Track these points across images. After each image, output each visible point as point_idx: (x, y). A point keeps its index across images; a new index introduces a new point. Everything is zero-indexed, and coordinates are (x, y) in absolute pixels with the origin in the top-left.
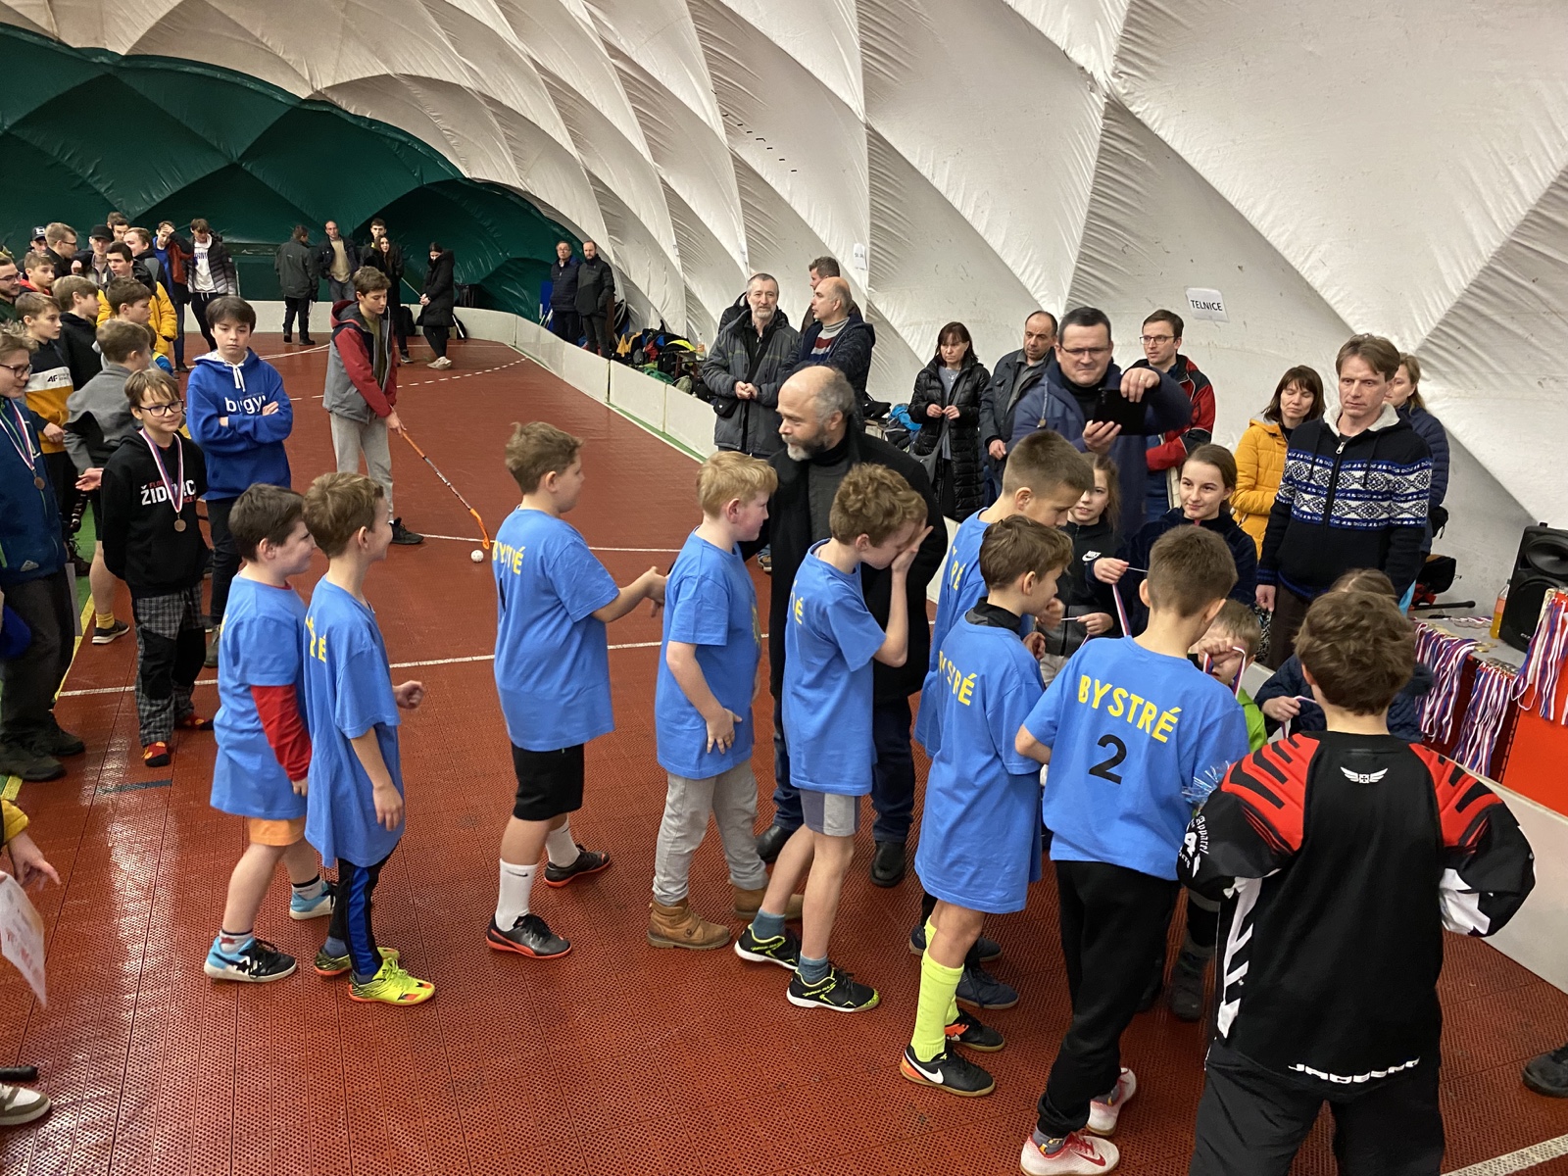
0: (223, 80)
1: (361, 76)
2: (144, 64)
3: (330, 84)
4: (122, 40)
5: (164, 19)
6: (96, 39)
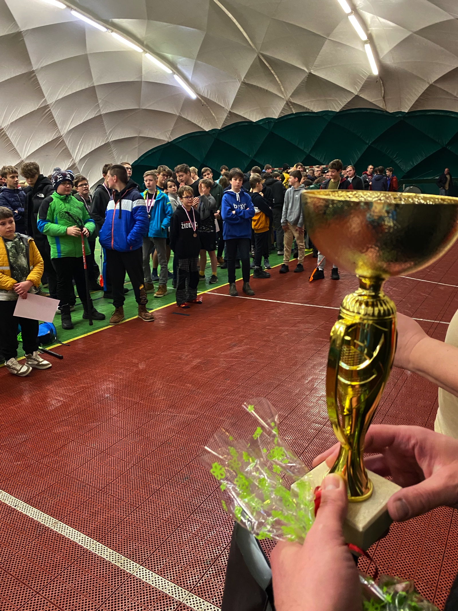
0: (443, 115)
2: (414, 114)
4: (407, 107)
5: (421, 96)
6: (398, 108)
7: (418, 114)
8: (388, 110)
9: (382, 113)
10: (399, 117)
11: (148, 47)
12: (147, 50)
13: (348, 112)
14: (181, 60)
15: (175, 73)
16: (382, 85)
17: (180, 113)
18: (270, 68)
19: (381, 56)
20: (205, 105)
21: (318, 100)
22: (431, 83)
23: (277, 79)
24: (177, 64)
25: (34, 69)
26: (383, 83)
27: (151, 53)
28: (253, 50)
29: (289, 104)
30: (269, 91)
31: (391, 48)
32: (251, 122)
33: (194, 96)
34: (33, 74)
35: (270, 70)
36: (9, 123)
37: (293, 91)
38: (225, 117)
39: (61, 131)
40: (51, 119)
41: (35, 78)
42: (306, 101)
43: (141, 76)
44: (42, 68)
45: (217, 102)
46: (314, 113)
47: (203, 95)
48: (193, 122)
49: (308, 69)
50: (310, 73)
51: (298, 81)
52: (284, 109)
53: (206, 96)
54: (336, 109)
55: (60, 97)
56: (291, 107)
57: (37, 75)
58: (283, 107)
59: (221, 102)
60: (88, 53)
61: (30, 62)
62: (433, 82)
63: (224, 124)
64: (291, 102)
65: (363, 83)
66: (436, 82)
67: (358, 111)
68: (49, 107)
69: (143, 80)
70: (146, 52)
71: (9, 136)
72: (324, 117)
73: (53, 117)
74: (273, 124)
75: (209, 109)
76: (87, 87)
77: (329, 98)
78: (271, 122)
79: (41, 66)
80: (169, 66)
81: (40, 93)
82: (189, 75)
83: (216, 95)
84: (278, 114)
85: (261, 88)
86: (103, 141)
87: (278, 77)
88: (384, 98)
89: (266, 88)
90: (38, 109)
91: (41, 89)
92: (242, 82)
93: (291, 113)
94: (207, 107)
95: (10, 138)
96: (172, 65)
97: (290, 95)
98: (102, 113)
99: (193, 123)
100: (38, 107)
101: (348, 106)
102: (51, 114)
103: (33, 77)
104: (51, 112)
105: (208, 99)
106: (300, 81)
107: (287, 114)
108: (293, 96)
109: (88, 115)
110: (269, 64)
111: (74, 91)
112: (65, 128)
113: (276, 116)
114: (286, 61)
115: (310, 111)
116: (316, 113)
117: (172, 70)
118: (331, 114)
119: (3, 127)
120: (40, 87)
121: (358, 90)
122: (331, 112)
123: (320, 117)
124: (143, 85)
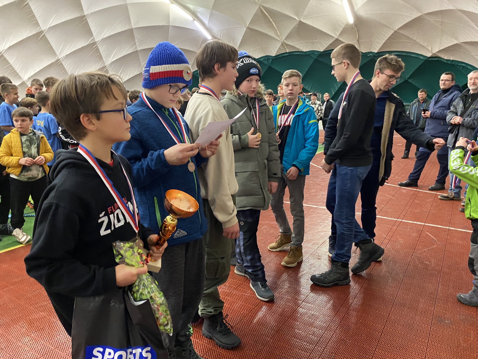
1: (448, 46)
3: (438, 50)
4: (376, 48)
5: (388, 40)
6: (370, 50)
10: (370, 56)
12: (174, 2)
14: (199, 10)
16: (357, 31)
18: (269, 17)
19: (356, 9)
21: (307, 42)
22: (395, 30)
24: (196, 13)
25: (85, 14)
27: (176, 4)
28: (255, 3)
29: (283, 44)
30: (268, 35)
31: (364, 3)
33: (209, 37)
34: (85, 18)
35: (269, 19)
36: (65, 55)
37: (287, 35)
39: (105, 62)
40: (98, 53)
41: (85, 21)
42: (297, 43)
43: (169, 22)
44: (91, 13)
46: (304, 52)
49: (298, 18)
50: (300, 21)
51: (290, 27)
52: (279, 49)
54: (320, 49)
55: (105, 36)
56: (285, 47)
57: (87, 19)
58: (279, 47)
59: (231, 42)
60: (128, 2)
61: (82, 9)
62: (397, 29)
64: (285, 43)
65: (341, 29)
66: (399, 29)
68: (96, 44)
69: (170, 25)
71: (64, 65)
72: (311, 55)
73: (99, 52)
74: (271, 60)
76: (127, 29)
77: (315, 41)
78: (269, 59)
80: (190, 14)
81: (90, 33)
82: (206, 22)
83: (227, 37)
84: (276, 52)
85: (262, 32)
86: (138, 71)
87: (275, 24)
88: (358, 41)
89: (266, 32)
90: (88, 45)
91: (90, 30)
92: (247, 27)
93: (286, 52)
95: (65, 67)
96: (194, 14)
98: (138, 50)
100: (87, 44)
101: (330, 47)
102: (98, 49)
103: (84, 20)
104: (98, 48)
106: (292, 27)
107: (282, 53)
108: (286, 38)
109: (127, 50)
110: (268, 13)
111: (116, 32)
112: (109, 60)
113: (274, 54)
114: (281, 11)
115: (300, 51)
116: (305, 52)
117: (192, 17)
118: (317, 53)
119: (60, 58)
120: (90, 28)
121: (338, 35)
122: (317, 51)
123: (308, 55)
124: (170, 28)
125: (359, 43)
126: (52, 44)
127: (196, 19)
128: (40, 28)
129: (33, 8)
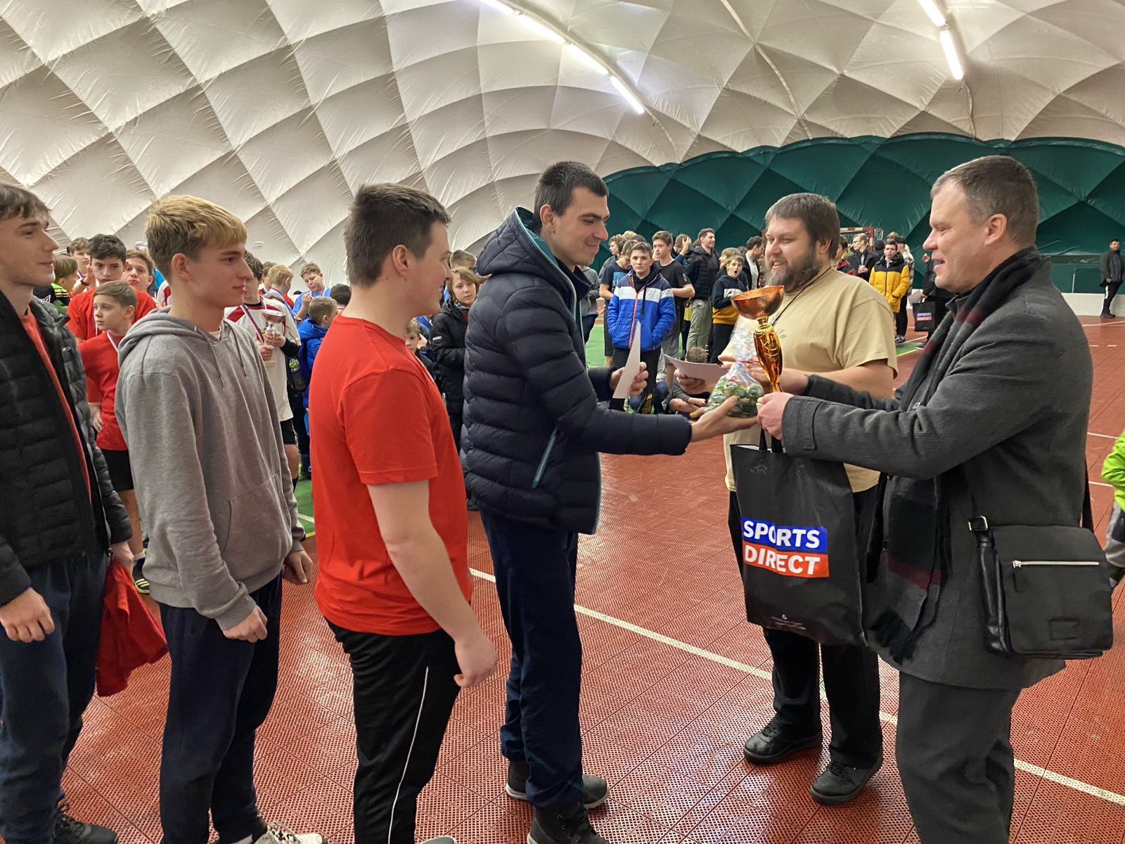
0: (1080, 147)
2: (1027, 144)
4: (1014, 132)
5: (1040, 113)
6: (998, 134)
7: (1034, 144)
8: (979, 137)
9: (968, 141)
10: (999, 148)
11: (573, 36)
12: (571, 40)
13: (907, 138)
14: (623, 54)
15: (612, 74)
16: (969, 95)
17: (614, 137)
18: (773, 67)
19: (969, 49)
20: (658, 124)
21: (854, 118)
22: (1058, 93)
23: (784, 84)
24: (616, 60)
25: (394, 70)
26: (971, 93)
27: (577, 43)
28: (745, 38)
29: (801, 123)
30: (769, 103)
31: (986, 38)
32: (734, 153)
33: (640, 109)
34: (393, 78)
35: (773, 70)
36: (347, 152)
37: (810, 103)
38: (689, 144)
39: (421, 164)
40: (408, 145)
41: (394, 83)
42: (831, 120)
43: (558, 77)
44: (406, 68)
45: (678, 120)
46: (846, 139)
47: (656, 108)
48: (635, 151)
49: (838, 69)
50: (842, 75)
51: (819, 87)
52: (792, 132)
53: (660, 110)
54: (884, 133)
55: (427, 112)
56: (806, 128)
57: (397, 79)
58: (791, 128)
59: (685, 119)
60: (479, 44)
61: (391, 61)
62: (1062, 91)
63: (687, 155)
64: (806, 121)
65: (934, 92)
66: (1068, 91)
67: (925, 137)
68: (408, 127)
69: (559, 84)
70: (570, 42)
71: (343, 171)
72: (863, 146)
73: (412, 143)
74: (773, 156)
75: (663, 131)
76: (470, 95)
77: (874, 116)
78: (769, 153)
79: (405, 66)
80: (603, 62)
81: (398, 106)
82: (635, 78)
83: (677, 108)
84: (783, 140)
85: (755, 98)
86: (484, 180)
87: (786, 80)
88: (972, 116)
89: (764, 98)
90: (391, 130)
91: (400, 100)
92: (723, 88)
93: (806, 138)
94: (660, 127)
95: (345, 175)
96: (610, 61)
97: (806, 109)
98: (487, 136)
99: (634, 153)
100: (391, 128)
101: (906, 129)
102: (410, 137)
103: (390, 82)
104: (410, 135)
105: (664, 115)
106: (824, 88)
107: (797, 140)
108: (810, 110)
109: (465, 138)
110: (771, 60)
111: (449, 102)
112: (427, 160)
113: (778, 144)
114: (801, 56)
115: (839, 136)
116: (850, 139)
117: (607, 69)
118: (876, 142)
119: (337, 157)
120: (399, 97)
121: (926, 103)
122: (877, 138)
123: (856, 145)
124: (558, 92)
125: (973, 121)
126: (325, 131)
127: (614, 72)
128: (309, 101)
129: (300, 64)
